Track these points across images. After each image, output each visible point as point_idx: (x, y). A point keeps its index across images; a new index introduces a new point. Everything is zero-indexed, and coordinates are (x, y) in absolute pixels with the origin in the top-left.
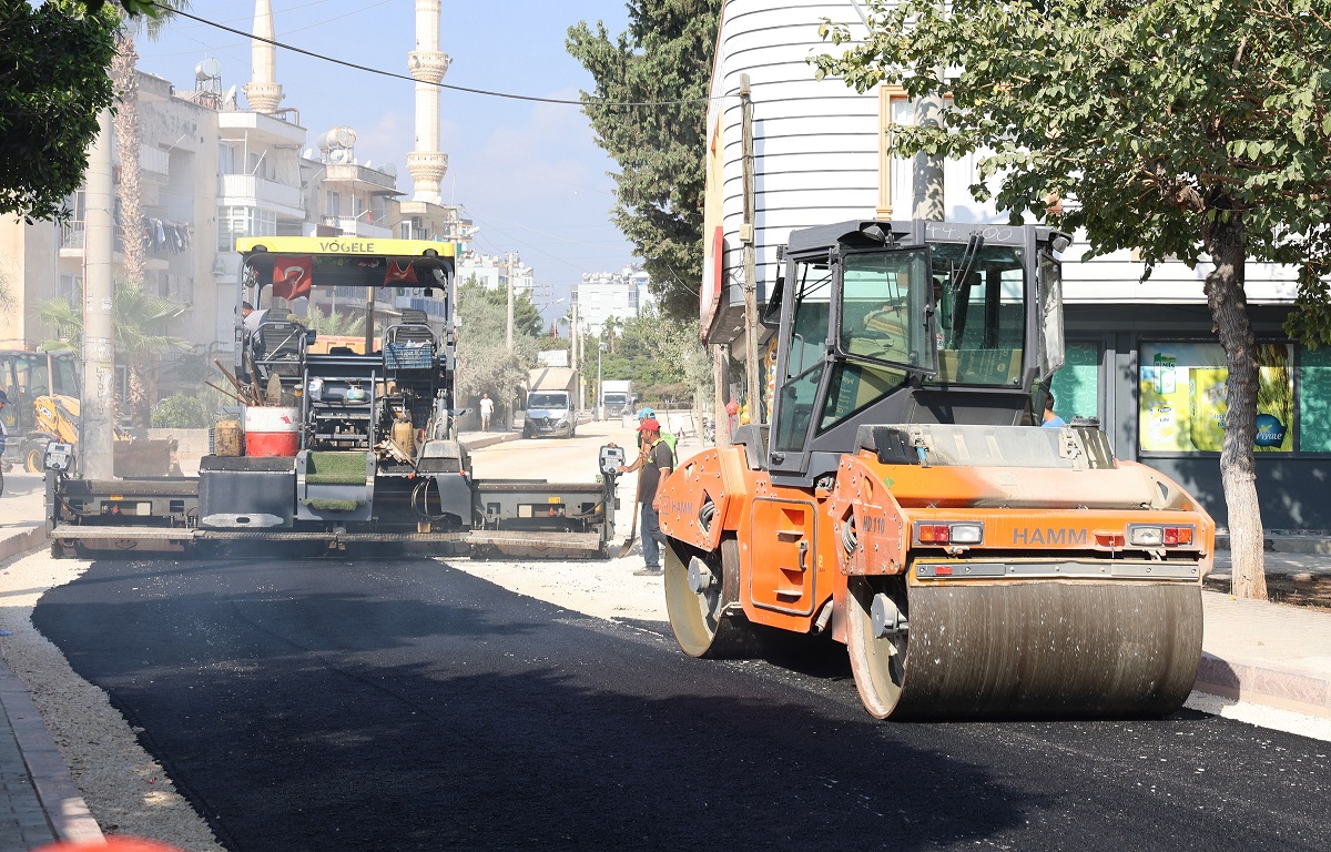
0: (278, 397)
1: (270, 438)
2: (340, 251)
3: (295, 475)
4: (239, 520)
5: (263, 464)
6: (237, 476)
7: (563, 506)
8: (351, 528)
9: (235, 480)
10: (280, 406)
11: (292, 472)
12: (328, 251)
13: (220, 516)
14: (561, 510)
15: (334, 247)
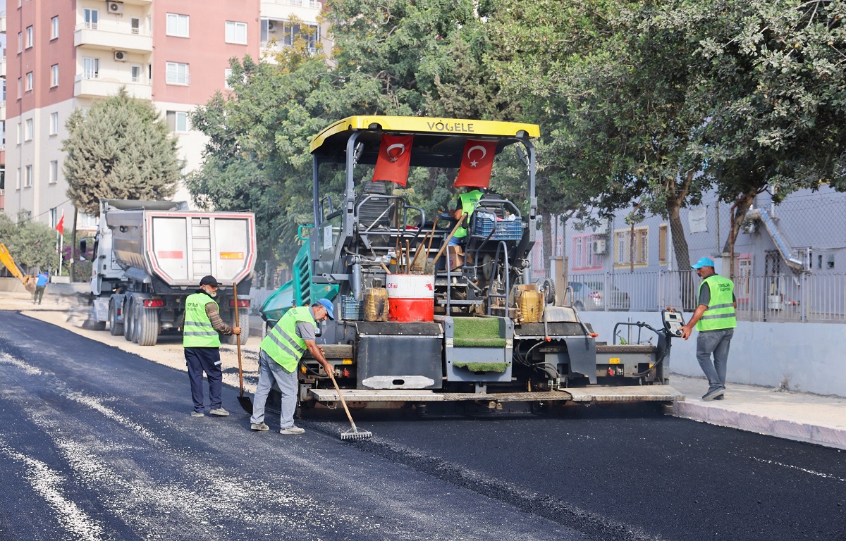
0: (423, 266)
1: (417, 304)
2: (445, 131)
3: (444, 340)
4: (395, 382)
5: (413, 329)
6: (393, 340)
7: (621, 366)
8: (492, 388)
9: (391, 343)
10: (424, 274)
11: (441, 336)
12: (434, 130)
13: (377, 378)
14: (620, 370)
15: (440, 126)
